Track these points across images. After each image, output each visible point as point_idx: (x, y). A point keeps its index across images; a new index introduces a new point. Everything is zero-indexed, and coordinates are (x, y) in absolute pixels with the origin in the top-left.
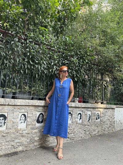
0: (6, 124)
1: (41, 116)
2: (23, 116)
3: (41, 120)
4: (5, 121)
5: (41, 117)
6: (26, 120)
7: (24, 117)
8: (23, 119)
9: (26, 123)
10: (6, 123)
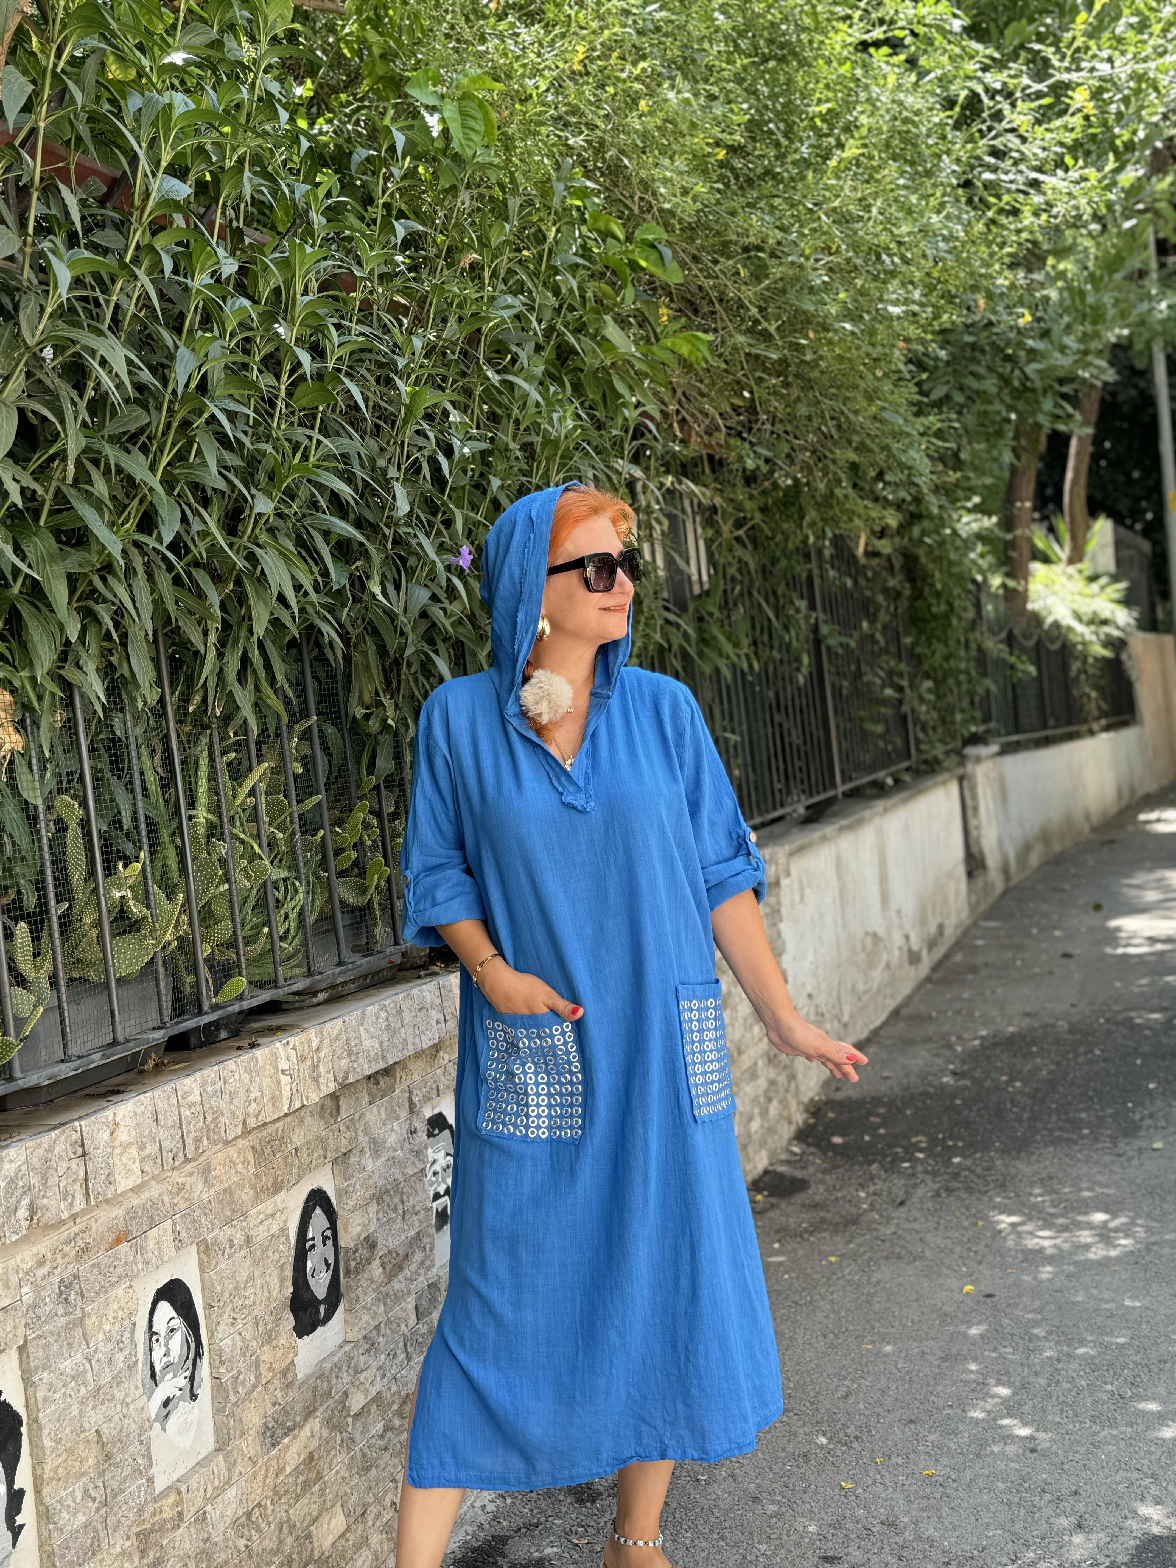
0: (27, 1515)
1: (319, 1220)
2: (165, 1309)
3: (319, 1285)
4: (10, 1482)
5: (319, 1241)
6: (198, 1354)
7: (178, 1322)
8: (176, 1343)
9: (205, 1391)
10: (28, 1502)
